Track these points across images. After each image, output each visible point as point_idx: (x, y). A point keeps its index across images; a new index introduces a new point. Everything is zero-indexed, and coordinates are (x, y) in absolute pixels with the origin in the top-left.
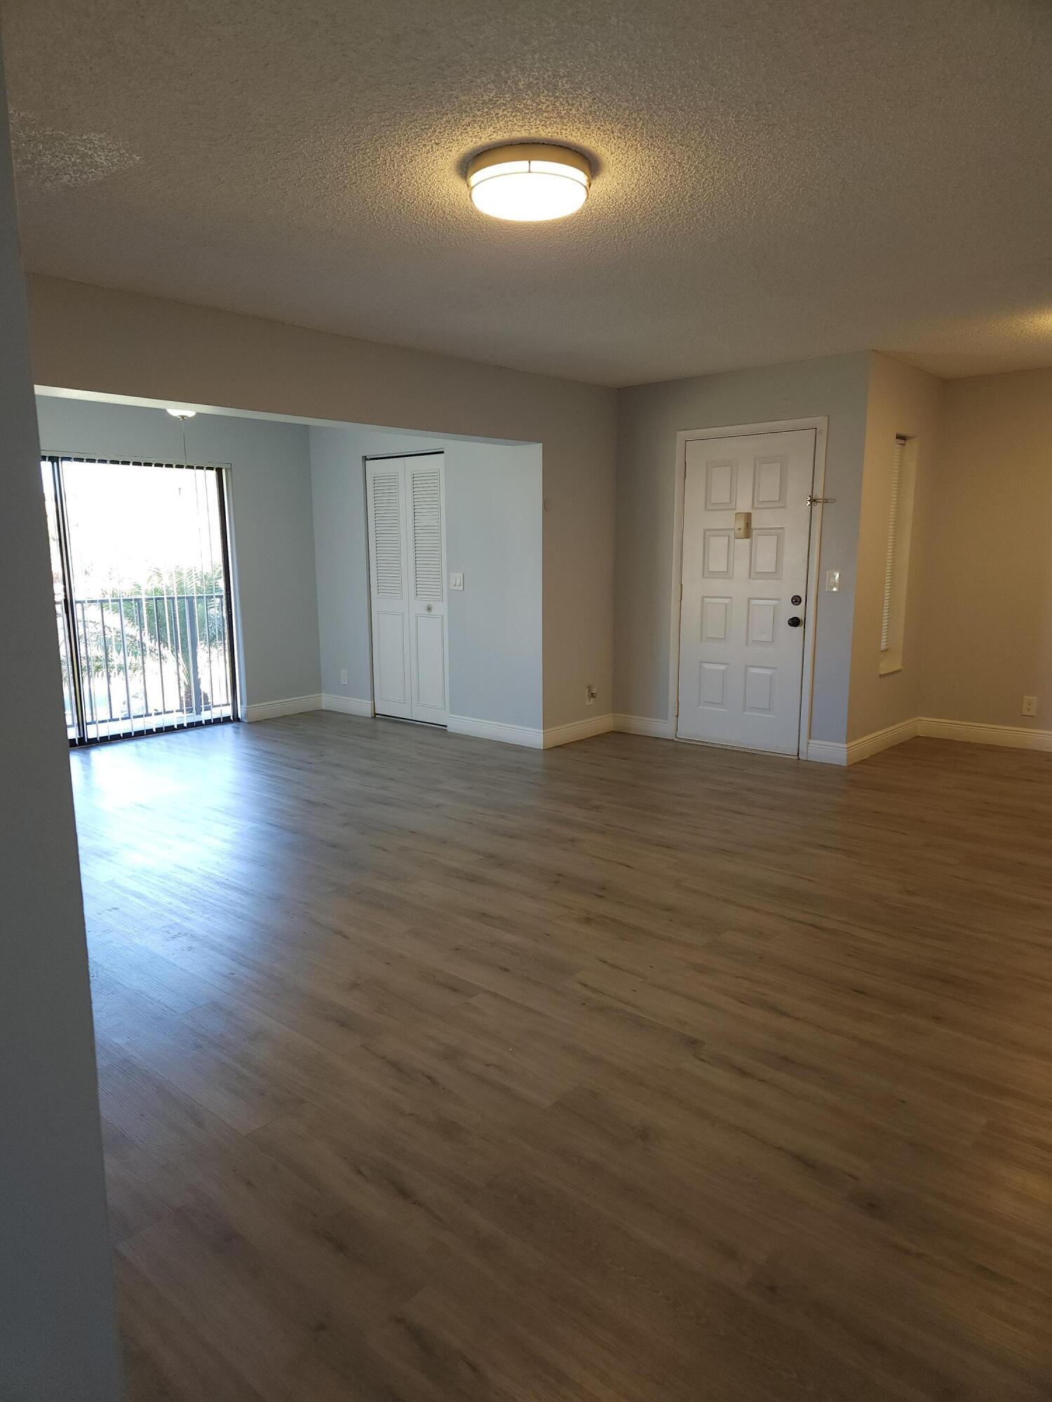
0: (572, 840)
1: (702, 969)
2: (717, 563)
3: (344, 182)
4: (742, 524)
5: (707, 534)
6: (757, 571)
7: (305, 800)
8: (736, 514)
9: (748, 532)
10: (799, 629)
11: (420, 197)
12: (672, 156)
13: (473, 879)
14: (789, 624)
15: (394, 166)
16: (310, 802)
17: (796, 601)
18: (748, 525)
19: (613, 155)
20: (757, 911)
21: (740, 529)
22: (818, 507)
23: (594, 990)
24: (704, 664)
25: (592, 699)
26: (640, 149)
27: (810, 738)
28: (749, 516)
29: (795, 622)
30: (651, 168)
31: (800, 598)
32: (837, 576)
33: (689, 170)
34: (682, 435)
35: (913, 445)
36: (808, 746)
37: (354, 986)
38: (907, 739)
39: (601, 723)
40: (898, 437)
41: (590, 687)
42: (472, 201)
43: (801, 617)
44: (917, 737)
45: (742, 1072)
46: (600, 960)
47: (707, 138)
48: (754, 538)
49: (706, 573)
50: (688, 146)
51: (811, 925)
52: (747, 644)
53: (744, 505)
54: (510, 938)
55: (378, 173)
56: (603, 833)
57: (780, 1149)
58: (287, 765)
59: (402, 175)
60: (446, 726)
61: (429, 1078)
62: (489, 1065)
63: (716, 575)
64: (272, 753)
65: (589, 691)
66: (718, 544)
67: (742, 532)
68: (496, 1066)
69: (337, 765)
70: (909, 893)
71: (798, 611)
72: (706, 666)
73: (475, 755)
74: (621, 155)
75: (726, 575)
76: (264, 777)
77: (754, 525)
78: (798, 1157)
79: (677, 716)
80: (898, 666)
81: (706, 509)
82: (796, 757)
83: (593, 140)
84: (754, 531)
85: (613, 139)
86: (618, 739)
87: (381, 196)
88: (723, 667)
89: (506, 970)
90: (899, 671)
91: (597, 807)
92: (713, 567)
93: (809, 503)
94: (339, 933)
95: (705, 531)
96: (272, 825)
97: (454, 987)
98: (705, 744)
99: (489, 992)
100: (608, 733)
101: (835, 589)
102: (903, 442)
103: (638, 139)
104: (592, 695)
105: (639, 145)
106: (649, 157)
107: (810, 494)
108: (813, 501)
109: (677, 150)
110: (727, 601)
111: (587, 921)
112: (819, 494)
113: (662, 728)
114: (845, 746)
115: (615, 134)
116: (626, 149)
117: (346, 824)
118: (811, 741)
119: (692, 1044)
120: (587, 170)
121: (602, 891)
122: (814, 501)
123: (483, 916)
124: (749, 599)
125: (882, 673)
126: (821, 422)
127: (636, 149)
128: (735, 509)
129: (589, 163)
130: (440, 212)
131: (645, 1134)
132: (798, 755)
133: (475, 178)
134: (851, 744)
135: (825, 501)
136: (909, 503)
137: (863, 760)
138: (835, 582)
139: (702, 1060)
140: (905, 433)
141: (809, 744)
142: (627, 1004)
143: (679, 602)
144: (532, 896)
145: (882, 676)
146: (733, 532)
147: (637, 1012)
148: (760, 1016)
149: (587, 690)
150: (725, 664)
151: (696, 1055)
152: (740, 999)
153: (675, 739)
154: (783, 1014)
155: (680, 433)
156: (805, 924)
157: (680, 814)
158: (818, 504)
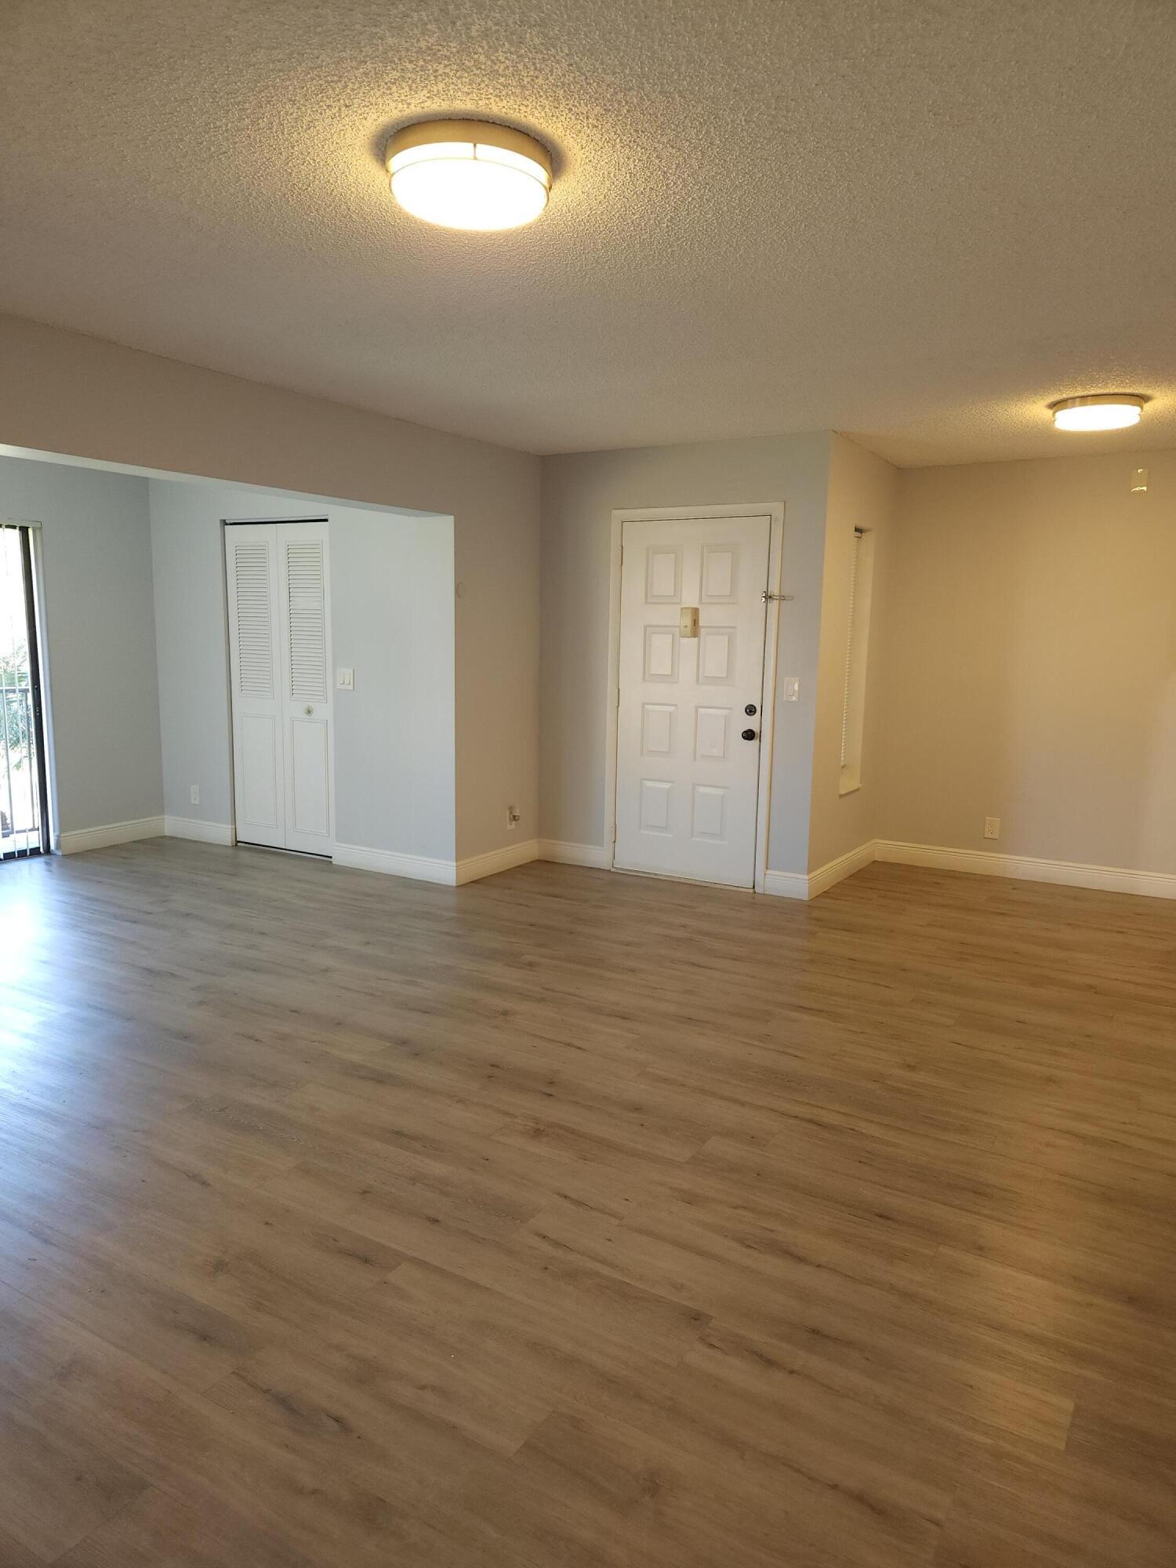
0: (505, 1013)
1: (692, 1199)
2: (661, 665)
3: (210, 149)
4: (688, 621)
5: (648, 630)
6: (706, 675)
7: (147, 969)
8: (682, 609)
9: (695, 629)
10: (754, 743)
11: (317, 182)
12: (657, 161)
13: (381, 1078)
14: (743, 737)
15: (283, 133)
16: (150, 971)
17: (751, 711)
18: (695, 622)
19: (583, 151)
20: (743, 1104)
21: (686, 627)
22: (774, 606)
23: (557, 1244)
24: (645, 782)
25: (514, 822)
26: (618, 146)
27: (767, 868)
28: (696, 611)
29: (749, 735)
30: (628, 175)
31: (755, 708)
32: (796, 685)
33: (675, 183)
34: (619, 514)
35: (869, 540)
36: (765, 879)
37: (220, 1266)
38: (865, 865)
39: (524, 850)
40: (857, 530)
41: (511, 809)
42: (391, 190)
43: (756, 730)
44: (875, 862)
45: (769, 1363)
46: (559, 1194)
47: (706, 139)
48: (702, 638)
49: (647, 676)
50: (679, 149)
51: (810, 1121)
52: (695, 759)
53: (690, 599)
54: (437, 1168)
55: (260, 141)
56: (542, 1000)
57: (835, 1487)
58: (115, 917)
59: (293, 148)
60: (331, 857)
61: (337, 1420)
62: (423, 1388)
63: (659, 678)
64: (96, 900)
65: (511, 813)
66: (661, 643)
67: (689, 630)
68: (434, 1388)
69: (188, 915)
70: (911, 1068)
71: (752, 723)
72: (649, 784)
73: (369, 895)
74: (594, 152)
75: (671, 678)
76: (86, 936)
77: (701, 623)
78: (860, 1499)
79: (615, 842)
80: (855, 784)
81: (646, 603)
82: (752, 891)
83: (559, 125)
84: (702, 630)
85: (586, 128)
86: (544, 868)
87: (262, 176)
88: (667, 786)
89: (435, 1221)
90: (858, 790)
91: (531, 965)
92: (656, 670)
93: (763, 600)
94: (194, 1177)
95: (646, 627)
96: (96, 1008)
97: (366, 1257)
98: (640, 875)
99: (413, 1260)
100: (532, 862)
101: (794, 698)
102: (859, 534)
103: (619, 131)
104: (515, 818)
105: (618, 140)
106: (629, 159)
107: (765, 590)
108: (768, 597)
109: (664, 154)
110: (672, 709)
111: (537, 1133)
112: (775, 590)
113: (597, 856)
114: (806, 877)
115: (590, 121)
116: (600, 144)
117: (201, 1003)
118: (768, 872)
119: (696, 1318)
120: (548, 167)
121: (550, 1086)
122: (770, 597)
123: (398, 1136)
124: (697, 708)
125: (843, 792)
126: (777, 508)
127: (614, 146)
128: (679, 603)
129: (551, 156)
130: (343, 207)
131: (654, 1484)
132: (754, 888)
133: (396, 162)
134: (812, 874)
135: (782, 598)
136: (867, 603)
137: (825, 892)
138: (794, 690)
139: (712, 1346)
140: (862, 525)
141: (765, 874)
142: (603, 1262)
143: (615, 709)
144: (460, 1101)
145: (841, 796)
146: (678, 630)
147: (617, 1276)
148: (773, 1266)
149: (508, 812)
150: (670, 782)
151: (702, 1339)
152: (744, 1242)
153: (613, 870)
154: (800, 1259)
155: (616, 512)
156: (802, 1119)
157: (633, 971)
158: (775, 601)
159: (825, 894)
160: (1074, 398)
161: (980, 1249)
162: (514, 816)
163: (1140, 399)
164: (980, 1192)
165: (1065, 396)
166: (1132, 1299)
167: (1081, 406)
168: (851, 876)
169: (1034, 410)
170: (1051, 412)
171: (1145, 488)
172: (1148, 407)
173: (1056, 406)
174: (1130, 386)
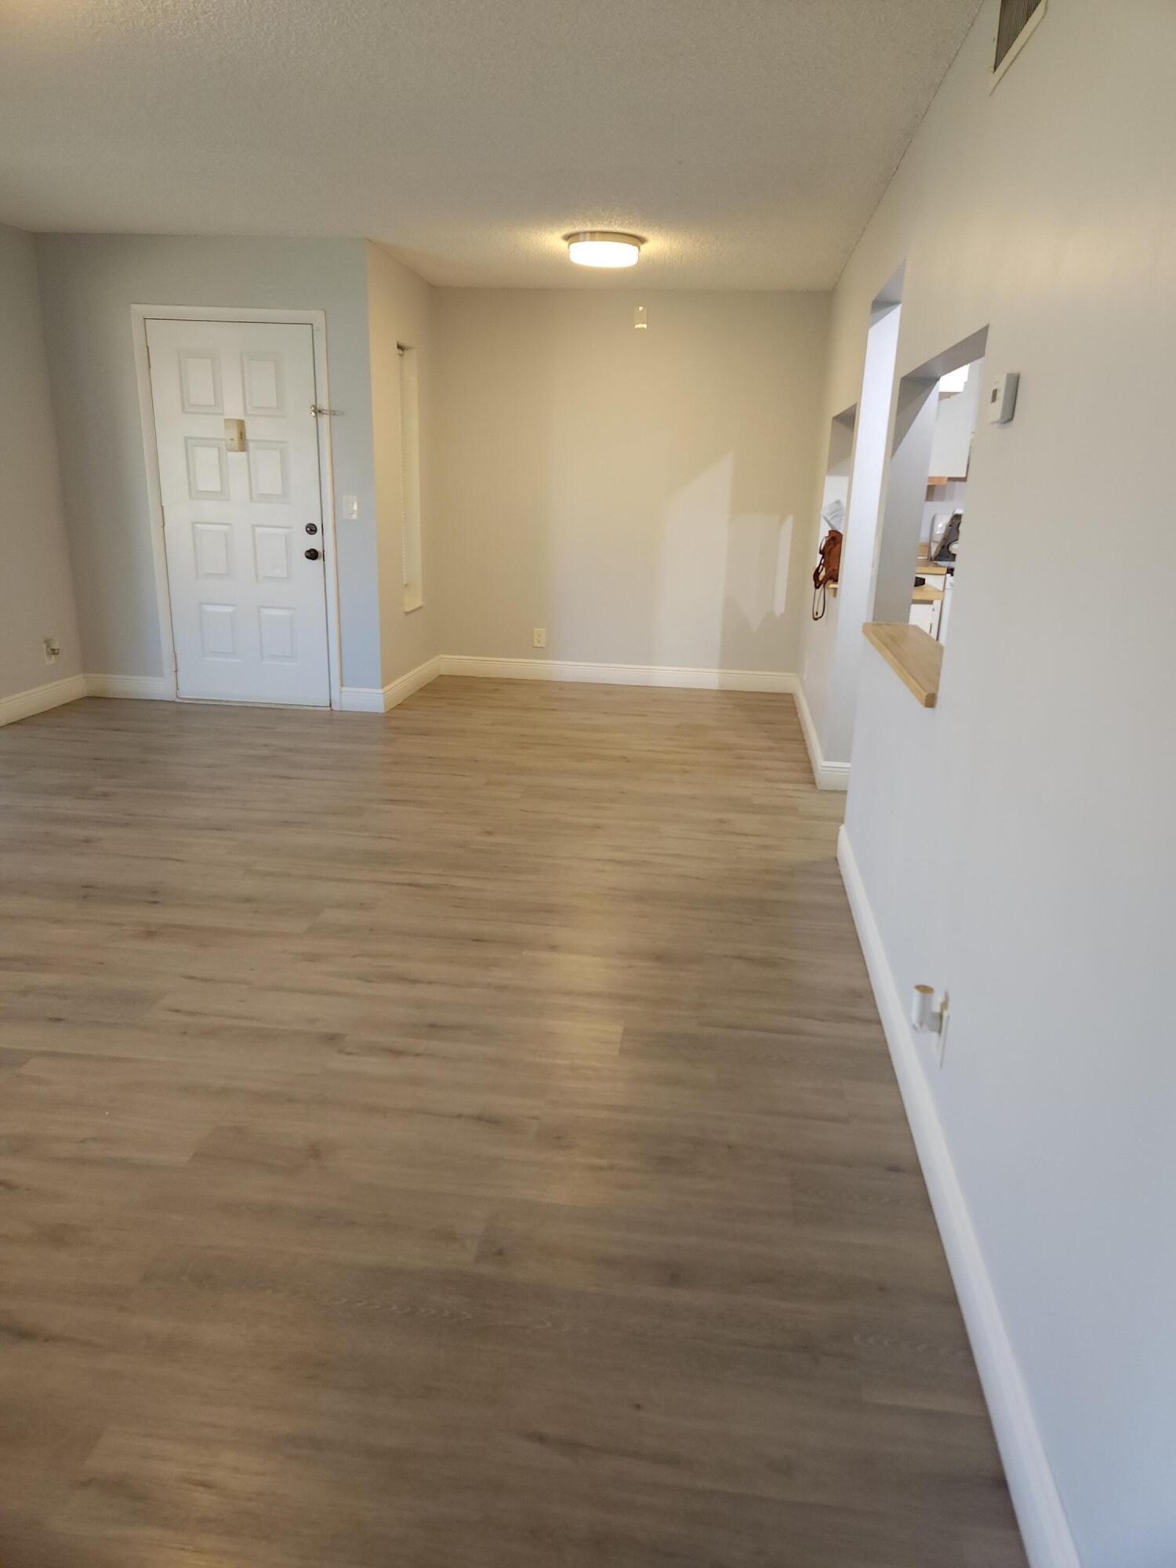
0: (87, 841)
1: (313, 958)
2: (209, 480)
4: (235, 434)
5: (189, 442)
6: (260, 492)
8: (225, 420)
9: (243, 443)
10: (318, 562)
14: (307, 557)
17: (311, 530)
18: (242, 435)
20: (348, 881)
21: (232, 440)
22: (324, 420)
23: (190, 1013)
24: (204, 606)
25: (53, 656)
27: (342, 686)
28: (241, 424)
29: (312, 555)
31: (315, 527)
32: (355, 503)
34: (139, 310)
35: (411, 357)
36: (341, 695)
38: (433, 678)
39: (69, 687)
40: (399, 347)
41: (47, 642)
43: (319, 549)
44: (441, 676)
45: (398, 1053)
46: (185, 977)
48: (250, 450)
49: (194, 493)
51: (410, 885)
52: (257, 581)
53: (234, 410)
56: (127, 825)
57: (460, 1116)
62: (83, 1141)
63: (207, 495)
65: (48, 646)
66: (206, 457)
67: (236, 443)
68: (95, 1139)
70: (489, 833)
71: (313, 541)
72: (209, 608)
75: (222, 495)
77: (249, 436)
78: (479, 1118)
79: (176, 671)
80: (419, 603)
81: (184, 411)
82: (329, 709)
84: (250, 444)
86: (95, 704)
88: (229, 609)
89: (58, 1020)
90: (420, 608)
91: (105, 795)
92: (203, 486)
93: (313, 414)
95: (186, 439)
98: (209, 703)
99: (43, 1054)
100: (80, 699)
101: (355, 516)
102: (401, 352)
104: (54, 652)
107: (314, 403)
108: (318, 412)
110: (225, 528)
111: (149, 934)
112: (324, 404)
113: (159, 687)
114: (381, 691)
118: (344, 689)
119: (331, 1039)
121: (152, 895)
122: (320, 411)
124: (254, 527)
125: (408, 609)
126: (317, 317)
128: (222, 414)
131: (315, 1151)
132: (331, 706)
134: (386, 688)
135: (332, 413)
136: (414, 424)
137: (399, 705)
138: (354, 511)
139: (349, 1054)
140: (405, 342)
141: (341, 692)
142: (239, 1017)
143: (161, 529)
144: (58, 921)
145: (407, 613)
146: (223, 442)
147: (255, 1024)
148: (392, 990)
149: (44, 646)
150: (233, 605)
151: (341, 1051)
152: (366, 979)
153: (177, 700)
154: (414, 981)
155: (135, 307)
156: (403, 884)
157: (220, 788)
158: (325, 416)
159: (400, 706)
160: (585, 233)
161: (553, 948)
162: (54, 650)
163: (639, 240)
164: (550, 910)
165: (577, 230)
166: (659, 957)
167: (591, 240)
168: (421, 689)
169: (551, 240)
170: (565, 244)
171: (645, 326)
172: (643, 247)
173: (570, 238)
174: (629, 227)
